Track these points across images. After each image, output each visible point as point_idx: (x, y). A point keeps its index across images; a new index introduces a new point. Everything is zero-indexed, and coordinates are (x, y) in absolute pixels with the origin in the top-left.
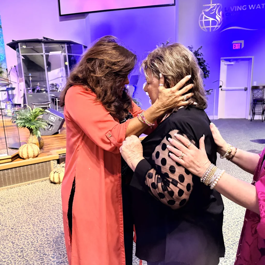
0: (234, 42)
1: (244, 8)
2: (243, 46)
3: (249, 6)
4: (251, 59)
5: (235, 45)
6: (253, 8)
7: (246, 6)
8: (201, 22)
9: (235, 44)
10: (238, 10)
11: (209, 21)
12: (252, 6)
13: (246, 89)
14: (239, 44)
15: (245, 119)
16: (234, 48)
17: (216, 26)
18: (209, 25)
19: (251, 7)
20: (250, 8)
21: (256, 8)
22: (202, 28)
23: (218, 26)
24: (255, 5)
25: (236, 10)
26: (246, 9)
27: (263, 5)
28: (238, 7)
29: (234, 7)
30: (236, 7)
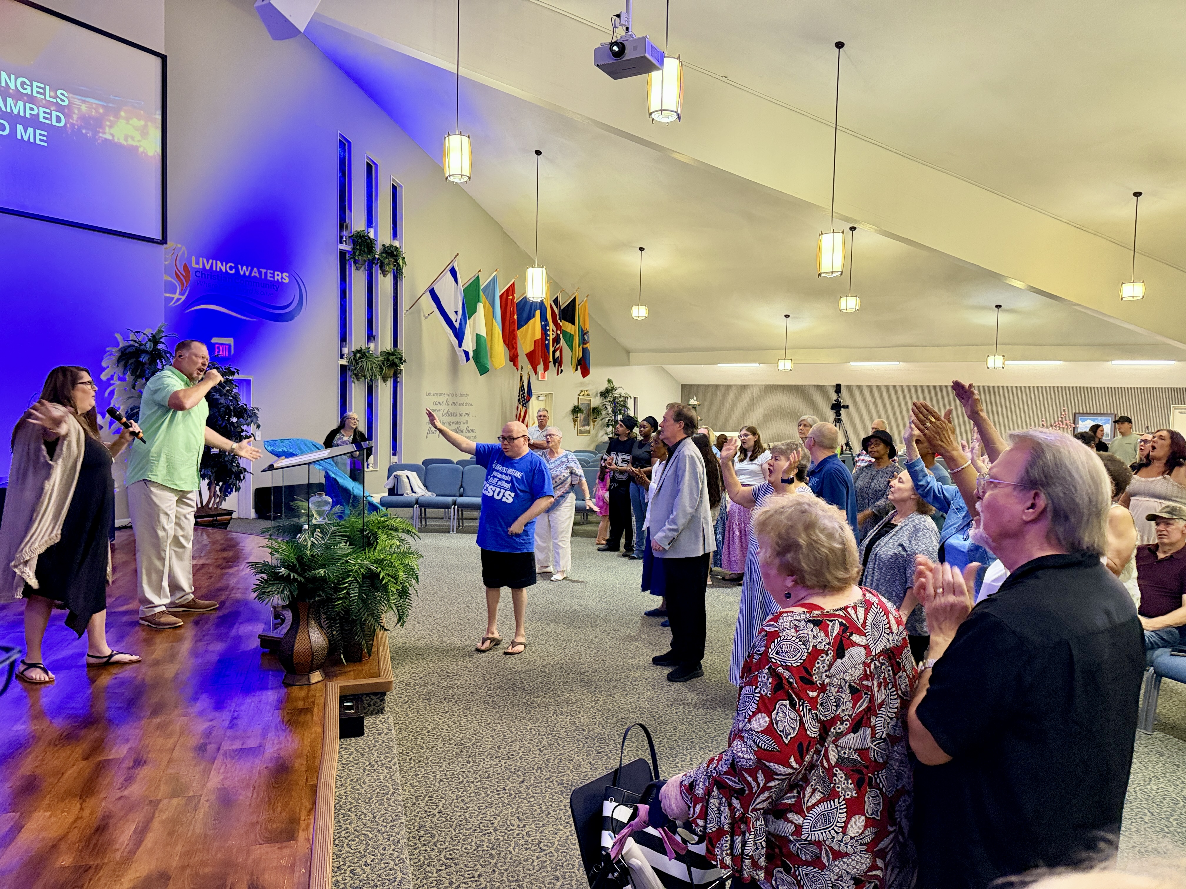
0: (215, 340)
2: (233, 352)
3: (239, 266)
4: (248, 381)
5: (219, 348)
9: (218, 345)
10: (218, 270)
12: (245, 268)
14: (227, 346)
16: (217, 354)
17: (176, 296)
19: (244, 270)
20: (242, 273)
23: (180, 297)
24: (249, 268)
25: (214, 269)
26: (233, 272)
27: (263, 271)
28: (219, 263)
29: (211, 261)
30: (214, 261)
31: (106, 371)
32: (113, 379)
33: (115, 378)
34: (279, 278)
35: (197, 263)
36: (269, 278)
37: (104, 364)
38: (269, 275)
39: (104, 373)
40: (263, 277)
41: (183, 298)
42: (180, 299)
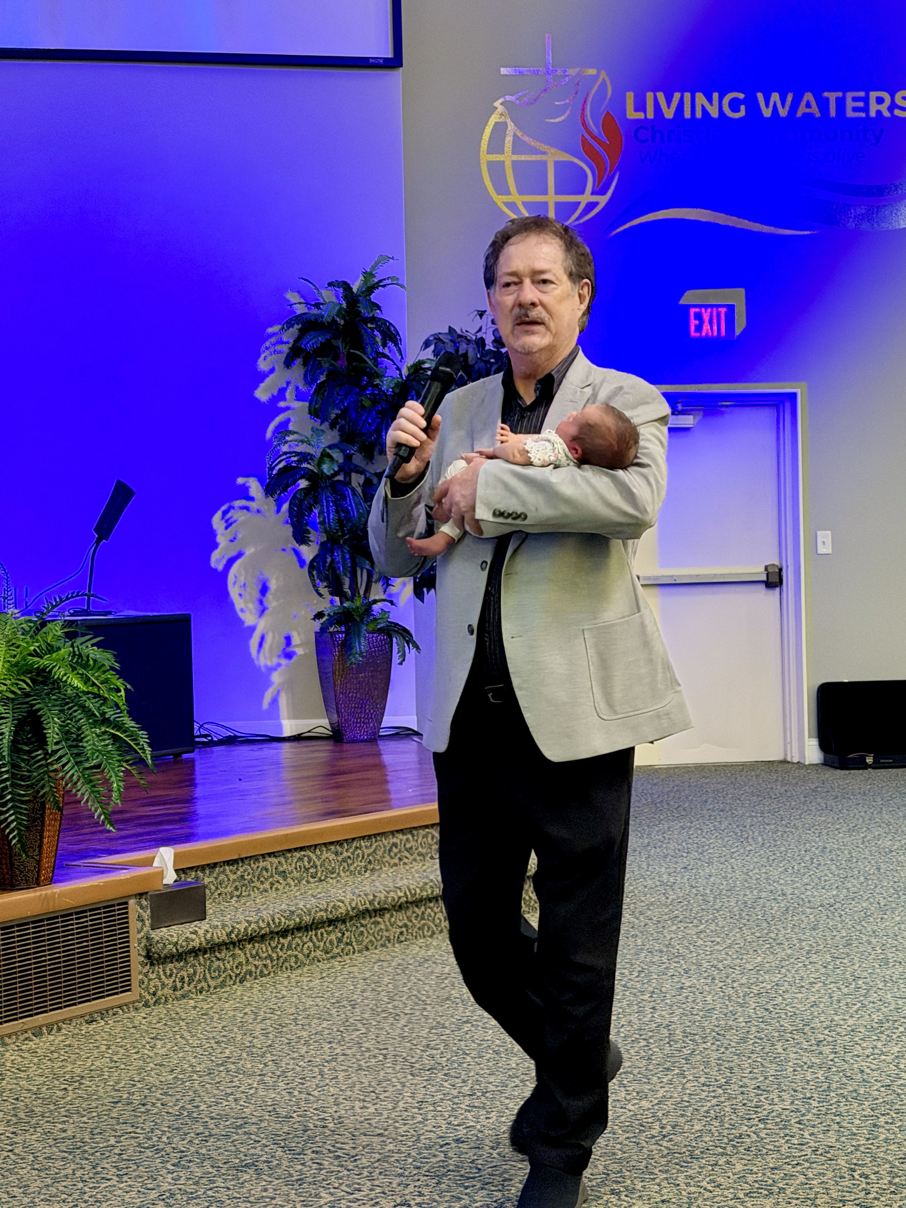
0: (690, 297)
1: (734, 105)
2: (740, 324)
3: (760, 96)
4: (793, 397)
5: (698, 316)
6: (783, 112)
7: (741, 96)
8: (496, 169)
9: (697, 310)
10: (699, 114)
11: (545, 163)
12: (775, 97)
13: (775, 579)
14: (723, 310)
15: (785, 762)
16: (693, 334)
17: (586, 198)
18: (545, 192)
19: (767, 104)
20: (767, 113)
21: (799, 114)
22: (500, 200)
23: (596, 198)
24: (790, 97)
25: (687, 114)
26: (742, 113)
27: (832, 96)
28: (700, 98)
29: (677, 96)
30: (687, 96)
31: (268, 380)
32: (284, 399)
33: (290, 394)
34: (884, 108)
35: (640, 106)
36: (850, 114)
37: (263, 365)
38: (850, 104)
39: (262, 385)
40: (833, 113)
41: (603, 200)
42: (596, 204)
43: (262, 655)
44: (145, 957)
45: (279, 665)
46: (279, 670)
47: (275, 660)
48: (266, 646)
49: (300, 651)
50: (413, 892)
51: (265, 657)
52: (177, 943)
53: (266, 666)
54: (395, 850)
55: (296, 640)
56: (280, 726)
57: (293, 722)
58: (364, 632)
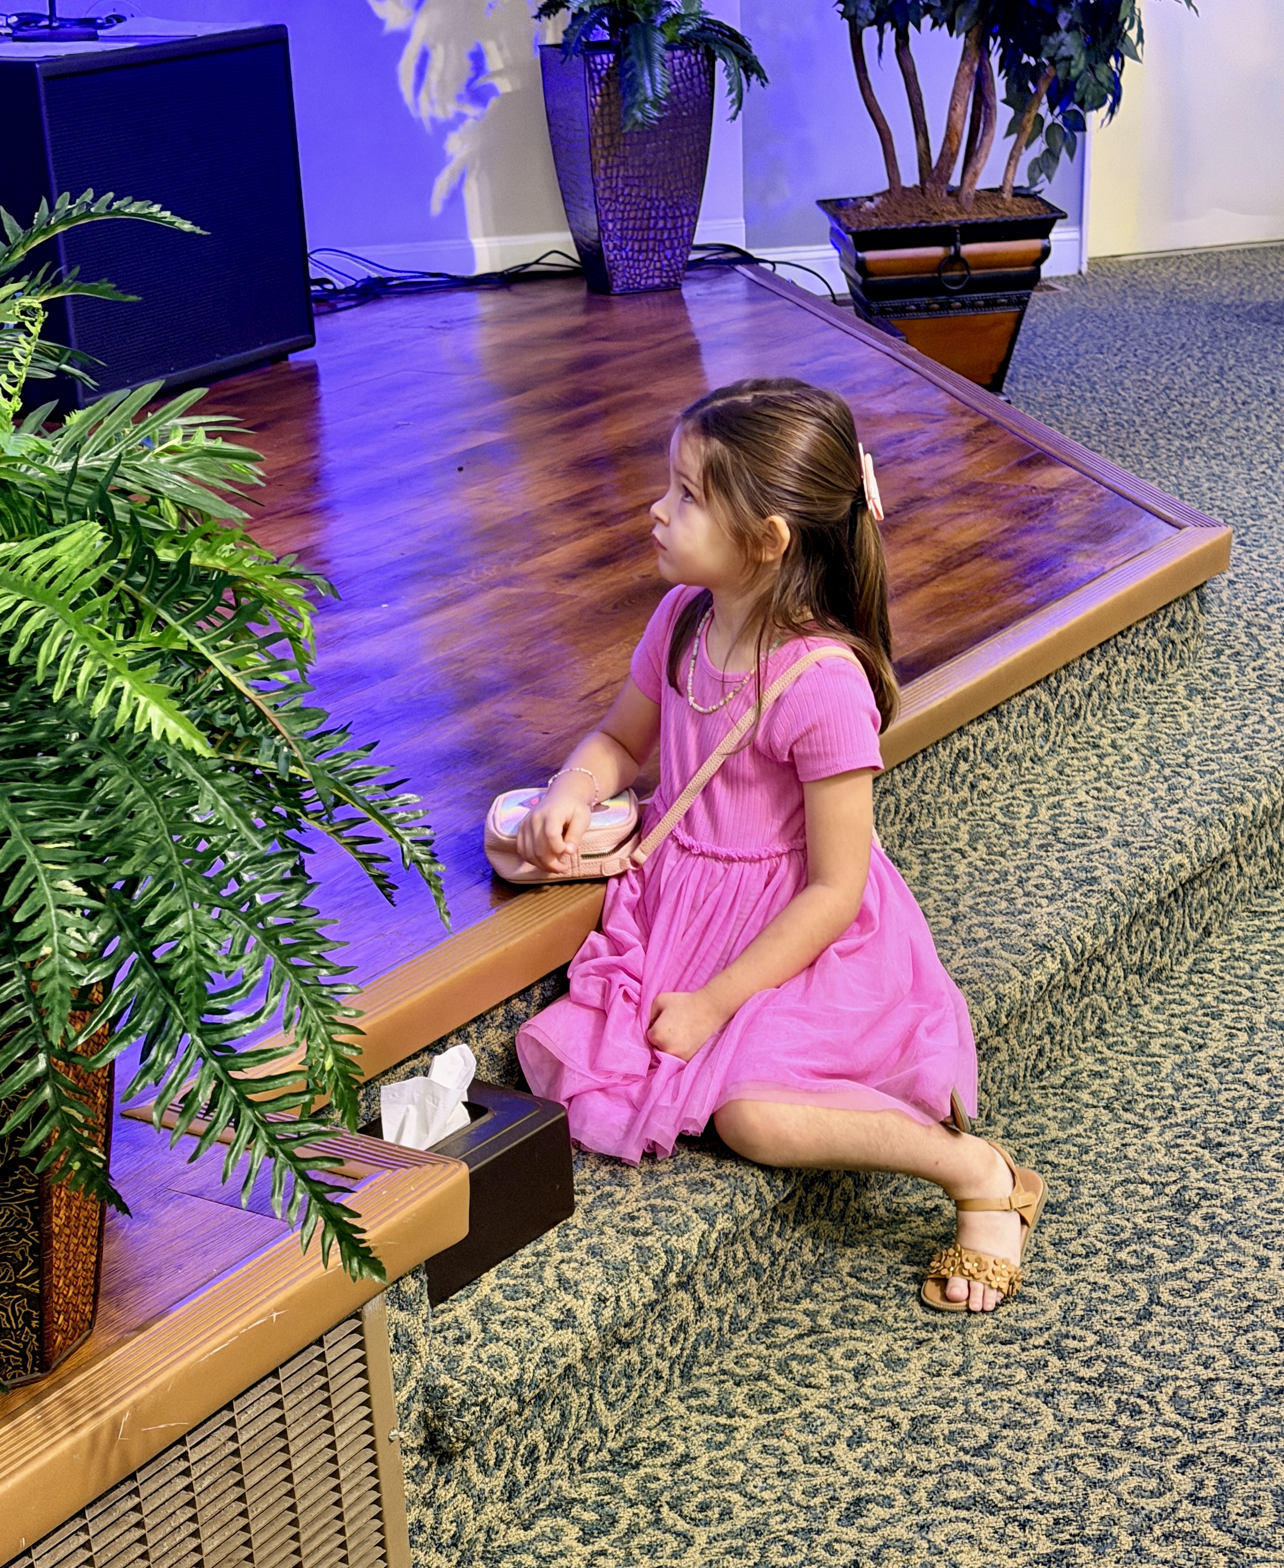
43: (423, 96)
44: (421, 1450)
45: (461, 118)
46: (461, 129)
47: (452, 108)
48: (433, 76)
49: (504, 86)
50: (1079, 946)
51: (432, 103)
52: (519, 1382)
53: (433, 120)
54: (963, 767)
55: (494, 61)
56: (469, 253)
57: (495, 242)
58: (660, 48)
